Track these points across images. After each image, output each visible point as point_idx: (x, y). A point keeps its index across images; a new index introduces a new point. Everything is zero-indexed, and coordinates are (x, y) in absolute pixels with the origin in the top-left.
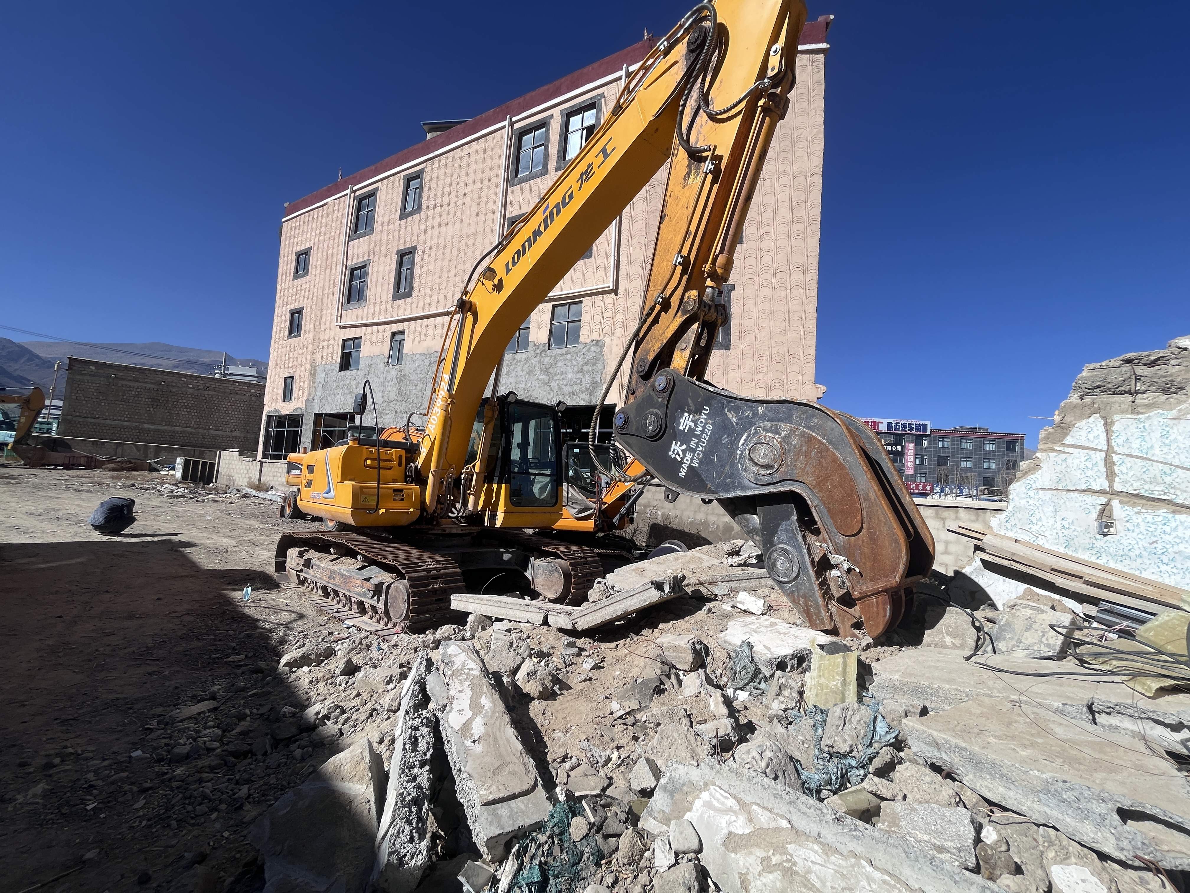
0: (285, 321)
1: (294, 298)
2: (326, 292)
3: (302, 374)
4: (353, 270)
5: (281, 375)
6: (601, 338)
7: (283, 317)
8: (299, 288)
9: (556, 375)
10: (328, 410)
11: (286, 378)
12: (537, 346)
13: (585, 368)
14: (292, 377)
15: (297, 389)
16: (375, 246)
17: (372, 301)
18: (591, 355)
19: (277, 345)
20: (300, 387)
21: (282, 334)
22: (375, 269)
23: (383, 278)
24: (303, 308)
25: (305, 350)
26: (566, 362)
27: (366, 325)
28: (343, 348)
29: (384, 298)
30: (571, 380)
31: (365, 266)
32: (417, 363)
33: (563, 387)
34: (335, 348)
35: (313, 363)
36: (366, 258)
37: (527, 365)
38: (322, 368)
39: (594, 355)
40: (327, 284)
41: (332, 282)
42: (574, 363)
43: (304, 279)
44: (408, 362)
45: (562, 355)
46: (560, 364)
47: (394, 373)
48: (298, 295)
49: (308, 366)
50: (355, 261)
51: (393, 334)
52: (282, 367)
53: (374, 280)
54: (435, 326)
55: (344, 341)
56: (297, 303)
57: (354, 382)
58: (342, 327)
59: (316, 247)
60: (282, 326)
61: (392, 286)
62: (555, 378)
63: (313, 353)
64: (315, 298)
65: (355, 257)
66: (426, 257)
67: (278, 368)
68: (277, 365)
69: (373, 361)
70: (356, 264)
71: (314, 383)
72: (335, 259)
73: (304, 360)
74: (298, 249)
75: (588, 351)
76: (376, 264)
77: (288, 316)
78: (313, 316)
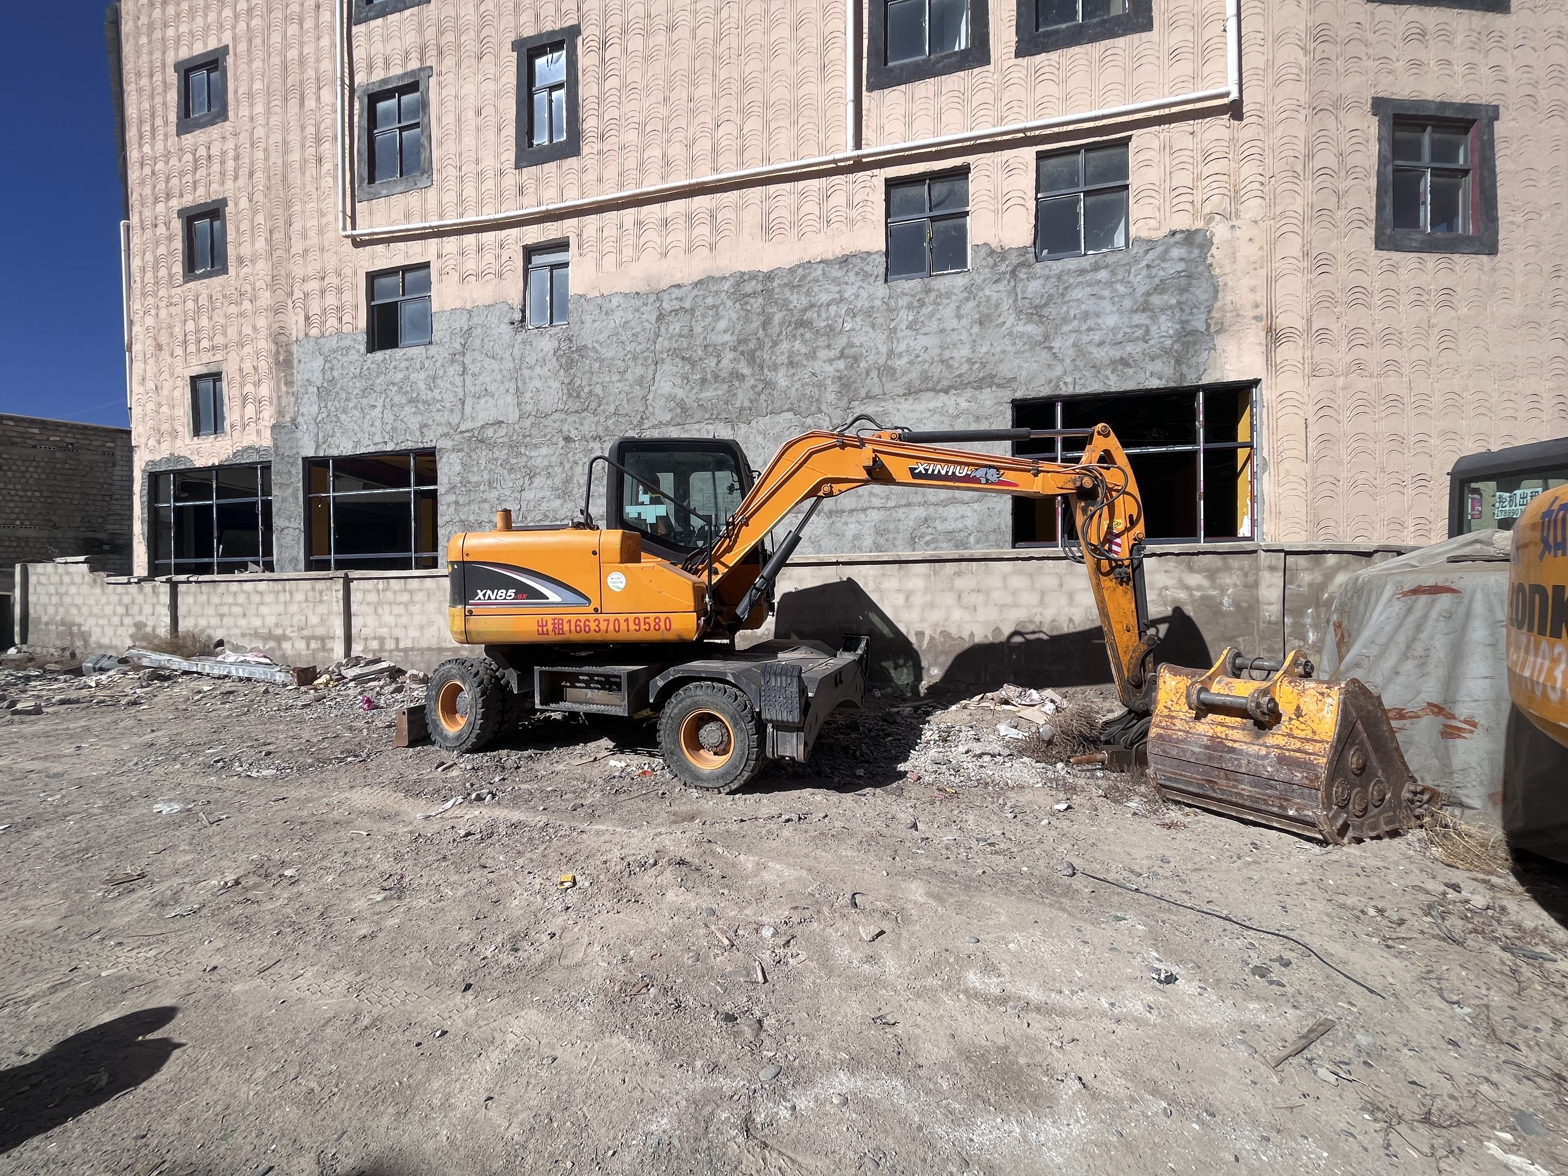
0: (170, 238)
1: (188, 178)
2: (295, 156)
3: (247, 367)
4: (374, 98)
5: (178, 371)
6: (1199, 224)
7: (161, 229)
8: (202, 151)
9: (1065, 320)
10: (344, 447)
11: (194, 380)
12: (997, 255)
13: (1156, 300)
14: (216, 377)
15: (238, 402)
16: (441, 32)
17: (451, 172)
18: (1172, 268)
19: (150, 300)
20: (245, 398)
21: (163, 272)
22: (449, 91)
23: (479, 113)
24: (223, 202)
25: (247, 305)
26: (1096, 289)
27: (439, 233)
28: (371, 294)
29: (489, 163)
30: (1115, 329)
31: (413, 87)
32: (618, 317)
33: (1094, 350)
34: (347, 296)
35: (279, 337)
36: (414, 65)
37: (971, 304)
38: (310, 346)
39: (1181, 266)
40: (294, 137)
41: (310, 130)
42: (1121, 289)
43: (214, 131)
44: (588, 318)
45: (1082, 272)
46: (1077, 293)
47: (546, 344)
48: (201, 173)
49: (264, 345)
50: (378, 75)
51: (529, 252)
52: (179, 351)
53: (449, 119)
54: (665, 223)
55: (372, 277)
56: (201, 191)
57: (422, 375)
58: (358, 243)
59: (242, 47)
60: (162, 250)
61: (510, 130)
62: (1066, 328)
63: (277, 310)
64: (259, 175)
65: (380, 62)
66: (613, 52)
67: (165, 355)
68: (159, 347)
69: (475, 320)
70: (384, 81)
71: (289, 384)
72: (311, 73)
73: (247, 330)
74: (184, 54)
75: (1163, 257)
76: (449, 78)
77: (177, 225)
78: (260, 218)
